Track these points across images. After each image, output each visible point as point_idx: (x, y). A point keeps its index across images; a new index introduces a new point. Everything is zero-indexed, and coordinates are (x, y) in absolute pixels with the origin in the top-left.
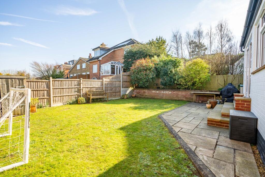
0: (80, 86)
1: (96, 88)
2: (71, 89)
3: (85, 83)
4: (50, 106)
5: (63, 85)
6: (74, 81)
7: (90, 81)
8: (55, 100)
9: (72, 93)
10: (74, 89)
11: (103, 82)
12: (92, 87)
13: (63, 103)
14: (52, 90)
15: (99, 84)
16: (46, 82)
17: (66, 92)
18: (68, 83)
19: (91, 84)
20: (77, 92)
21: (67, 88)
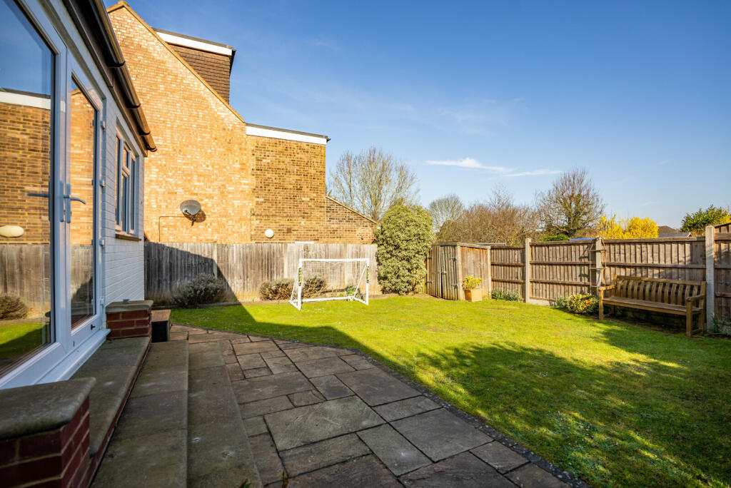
0: (594, 259)
1: (661, 270)
2: (570, 267)
3: (612, 252)
4: (525, 301)
5: (551, 256)
6: (577, 247)
7: (635, 243)
8: (534, 291)
9: (574, 277)
10: (578, 268)
11: (704, 247)
12: (641, 267)
13: (550, 300)
14: (528, 268)
15: (682, 254)
16: (520, 249)
17: (558, 274)
18: (562, 251)
19: (638, 256)
20: (588, 276)
21: (560, 264)
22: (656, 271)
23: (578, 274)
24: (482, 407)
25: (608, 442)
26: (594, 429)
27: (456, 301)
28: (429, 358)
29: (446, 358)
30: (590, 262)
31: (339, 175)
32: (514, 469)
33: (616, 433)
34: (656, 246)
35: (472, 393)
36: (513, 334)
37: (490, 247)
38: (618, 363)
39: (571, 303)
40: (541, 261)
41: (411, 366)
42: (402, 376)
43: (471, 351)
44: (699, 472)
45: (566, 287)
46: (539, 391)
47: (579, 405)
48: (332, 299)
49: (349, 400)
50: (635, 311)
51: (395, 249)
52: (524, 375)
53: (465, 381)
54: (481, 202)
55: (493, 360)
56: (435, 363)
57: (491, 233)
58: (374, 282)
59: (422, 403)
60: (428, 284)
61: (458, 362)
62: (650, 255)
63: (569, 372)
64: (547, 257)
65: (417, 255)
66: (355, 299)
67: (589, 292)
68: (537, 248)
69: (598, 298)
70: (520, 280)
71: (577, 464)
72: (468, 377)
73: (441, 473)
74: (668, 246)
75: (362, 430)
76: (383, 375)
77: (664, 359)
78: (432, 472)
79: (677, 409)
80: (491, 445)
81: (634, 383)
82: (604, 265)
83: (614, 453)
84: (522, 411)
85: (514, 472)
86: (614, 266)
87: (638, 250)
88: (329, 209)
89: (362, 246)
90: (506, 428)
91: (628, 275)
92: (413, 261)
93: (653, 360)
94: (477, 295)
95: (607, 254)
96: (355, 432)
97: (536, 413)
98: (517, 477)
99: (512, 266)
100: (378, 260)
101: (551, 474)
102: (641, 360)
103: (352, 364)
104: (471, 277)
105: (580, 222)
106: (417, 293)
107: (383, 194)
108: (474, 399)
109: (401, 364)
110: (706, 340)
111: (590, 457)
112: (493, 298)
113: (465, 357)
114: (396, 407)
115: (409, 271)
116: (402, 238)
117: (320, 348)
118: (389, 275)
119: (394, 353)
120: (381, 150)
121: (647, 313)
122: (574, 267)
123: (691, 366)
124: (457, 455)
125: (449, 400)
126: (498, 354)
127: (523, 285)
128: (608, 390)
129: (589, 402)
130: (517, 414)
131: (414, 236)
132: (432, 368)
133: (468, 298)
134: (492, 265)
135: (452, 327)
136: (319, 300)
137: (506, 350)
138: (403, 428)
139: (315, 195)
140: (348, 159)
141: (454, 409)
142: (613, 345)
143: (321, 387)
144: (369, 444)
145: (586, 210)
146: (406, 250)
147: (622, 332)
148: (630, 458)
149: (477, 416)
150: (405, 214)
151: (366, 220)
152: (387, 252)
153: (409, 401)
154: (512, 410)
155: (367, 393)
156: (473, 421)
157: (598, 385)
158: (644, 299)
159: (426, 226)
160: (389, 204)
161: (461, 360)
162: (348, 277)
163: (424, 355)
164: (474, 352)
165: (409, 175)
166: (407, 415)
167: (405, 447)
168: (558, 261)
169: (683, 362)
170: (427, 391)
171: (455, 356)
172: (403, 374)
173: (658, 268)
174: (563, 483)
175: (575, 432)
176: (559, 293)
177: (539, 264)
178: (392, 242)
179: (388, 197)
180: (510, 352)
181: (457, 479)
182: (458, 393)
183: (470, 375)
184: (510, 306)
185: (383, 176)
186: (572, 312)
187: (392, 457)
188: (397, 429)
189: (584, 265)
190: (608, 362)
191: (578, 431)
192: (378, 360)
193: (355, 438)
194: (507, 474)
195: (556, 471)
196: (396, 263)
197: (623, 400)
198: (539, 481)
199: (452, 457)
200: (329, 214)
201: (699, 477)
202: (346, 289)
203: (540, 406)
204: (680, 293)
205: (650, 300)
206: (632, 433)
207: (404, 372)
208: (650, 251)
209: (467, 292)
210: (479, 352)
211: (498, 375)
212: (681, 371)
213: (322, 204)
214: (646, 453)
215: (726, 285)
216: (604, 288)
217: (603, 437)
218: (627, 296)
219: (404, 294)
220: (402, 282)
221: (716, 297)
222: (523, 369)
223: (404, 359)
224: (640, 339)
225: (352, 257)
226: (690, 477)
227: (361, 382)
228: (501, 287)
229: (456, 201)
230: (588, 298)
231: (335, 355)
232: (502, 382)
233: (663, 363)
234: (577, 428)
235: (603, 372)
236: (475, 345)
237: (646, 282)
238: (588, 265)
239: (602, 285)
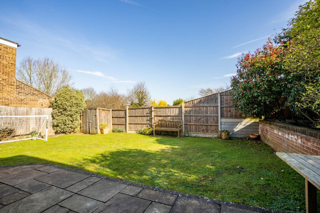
2: (143, 117)
3: (157, 111)
4: (126, 132)
5: (136, 113)
6: (146, 109)
7: (164, 108)
8: (130, 127)
9: (145, 121)
10: (146, 117)
11: (182, 109)
12: (165, 116)
13: (136, 131)
14: (128, 118)
15: (176, 112)
16: (124, 110)
17: (139, 120)
18: (140, 111)
19: (165, 113)
20: (149, 120)
21: (140, 116)
22: (170, 117)
23: (146, 120)
24: (120, 175)
25: (165, 174)
26: (160, 172)
27: (96, 135)
28: (89, 160)
29: (98, 159)
30: (150, 115)
31: (22, 69)
32: (139, 193)
33: (167, 171)
34: (170, 109)
35: (114, 170)
36: (125, 145)
37: (112, 110)
38: (162, 149)
39: (144, 131)
40: (132, 115)
41: (81, 165)
42: (78, 171)
43: (109, 154)
44: (189, 175)
45: (142, 125)
46: (139, 163)
47: (154, 165)
48: (20, 140)
49: (47, 190)
50: (164, 132)
51: (64, 111)
52: (133, 159)
53: (109, 166)
54: (105, 92)
55: (119, 156)
56: (93, 162)
57: (110, 105)
58: (50, 128)
59: (92, 179)
60: (82, 128)
61: (104, 159)
62: (168, 112)
63: (148, 155)
64: (135, 114)
65: (76, 114)
66: (38, 138)
67: (150, 126)
68: (131, 110)
69: (153, 128)
70: (124, 123)
71: (158, 185)
72: (110, 164)
73: (109, 206)
74: (173, 109)
75: (61, 201)
76: (67, 172)
77: (174, 146)
78: (105, 207)
79: (180, 159)
80: (127, 187)
81: (168, 155)
82: (154, 116)
83: (168, 177)
84: (135, 172)
85: (139, 194)
86: (157, 116)
87: (165, 110)
88: (18, 87)
89: (42, 109)
90: (131, 180)
91: (162, 119)
92: (74, 116)
93: (171, 147)
94: (106, 131)
95: (156, 112)
96: (57, 204)
97: (140, 171)
98: (140, 195)
99: (121, 118)
100: (53, 116)
101: (151, 190)
102: (168, 147)
103: (45, 171)
104: (103, 123)
105: (143, 102)
106: (76, 133)
107: (53, 83)
108: (115, 172)
109: (75, 165)
110: (183, 138)
111: (162, 181)
112: (113, 132)
113: (106, 157)
114: (78, 185)
115: (72, 121)
116: (68, 105)
117: (19, 167)
118: (60, 124)
119: (70, 161)
120: (52, 60)
121: (167, 132)
122: (144, 117)
123: (181, 146)
124: (115, 196)
125: (104, 175)
126: (121, 153)
127: (126, 125)
128: (162, 158)
129: (157, 163)
130: (134, 174)
131: (75, 104)
132: (92, 164)
133: (102, 133)
134: (112, 118)
135: (97, 146)
136: (9, 141)
137: (123, 151)
138: (85, 193)
139: (7, 77)
140: (29, 61)
141: (108, 178)
142: (159, 144)
143: (26, 188)
144: (67, 207)
145: (145, 97)
146: (70, 111)
147: (161, 139)
148: (172, 177)
149: (119, 178)
150: (69, 93)
151: (45, 95)
152: (59, 112)
153: (85, 181)
154: (131, 173)
155: (59, 183)
156: (117, 181)
157: (158, 157)
158: (167, 127)
159: (81, 100)
160: (56, 89)
161: (105, 158)
162: (32, 126)
163: (86, 159)
164: (110, 154)
165: (69, 75)
166: (85, 187)
167: (88, 201)
168: (139, 115)
169: (179, 146)
170: (93, 174)
171: (102, 157)
172: (78, 169)
173: (170, 116)
174: (156, 192)
175: (155, 174)
176: (139, 128)
177: (132, 117)
178: (62, 107)
179: (56, 85)
180: (125, 152)
181: (117, 205)
182: (107, 172)
183: (111, 163)
184: (121, 134)
185: (53, 74)
186: (144, 134)
187: (83, 208)
188: (82, 194)
189: (148, 116)
190: (159, 149)
191: (156, 174)
192: (61, 166)
193: (57, 207)
194: (136, 196)
195: (153, 189)
196: (65, 118)
197: (166, 160)
198: (148, 194)
199: (112, 198)
200: (18, 90)
201: (189, 176)
202: (31, 134)
203: (141, 169)
204: (176, 124)
205: (168, 127)
206: (171, 170)
207: (78, 168)
208: (168, 110)
209: (101, 130)
210: (112, 154)
211: (123, 161)
212: (179, 148)
213: (13, 84)
214: (176, 174)
215: (187, 121)
216: (155, 124)
217: (164, 173)
218: (162, 127)
219: (69, 134)
220: (68, 127)
221: (185, 125)
222: (132, 157)
223: (76, 163)
224: (166, 141)
225: (36, 115)
226: (187, 177)
227: (54, 179)
228: (116, 127)
229: (93, 90)
230: (149, 129)
231: (31, 169)
232: (125, 163)
233: (174, 147)
234: (155, 173)
235: (159, 153)
236: (110, 151)
237: (167, 121)
238: (149, 116)
239: (154, 123)
